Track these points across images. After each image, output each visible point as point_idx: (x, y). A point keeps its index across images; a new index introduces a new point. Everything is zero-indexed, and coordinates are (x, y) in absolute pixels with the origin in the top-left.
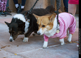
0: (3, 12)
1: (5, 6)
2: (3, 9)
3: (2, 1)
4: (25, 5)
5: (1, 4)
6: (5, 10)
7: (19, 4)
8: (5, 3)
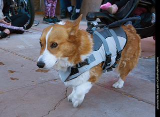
0: (51, 19)
1: (54, 10)
2: (51, 14)
3: (48, 3)
4: (81, 8)
5: (48, 8)
6: (54, 16)
7: (73, 7)
8: (54, 5)
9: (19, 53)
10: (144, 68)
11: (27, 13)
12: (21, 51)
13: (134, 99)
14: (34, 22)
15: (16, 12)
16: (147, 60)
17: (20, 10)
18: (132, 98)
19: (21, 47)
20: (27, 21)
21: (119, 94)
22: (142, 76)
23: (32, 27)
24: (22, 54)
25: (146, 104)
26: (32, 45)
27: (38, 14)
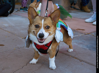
9: (4, 29)
10: (84, 41)
11: (10, 3)
12: (6, 27)
13: (77, 60)
14: (15, 9)
15: (3, 2)
16: (87, 35)
17: (6, 1)
18: (76, 59)
19: (6, 25)
20: (10, 9)
21: (68, 56)
22: (83, 46)
23: (13, 13)
24: (6, 30)
25: (85, 63)
26: (13, 24)
27: (17, 4)
